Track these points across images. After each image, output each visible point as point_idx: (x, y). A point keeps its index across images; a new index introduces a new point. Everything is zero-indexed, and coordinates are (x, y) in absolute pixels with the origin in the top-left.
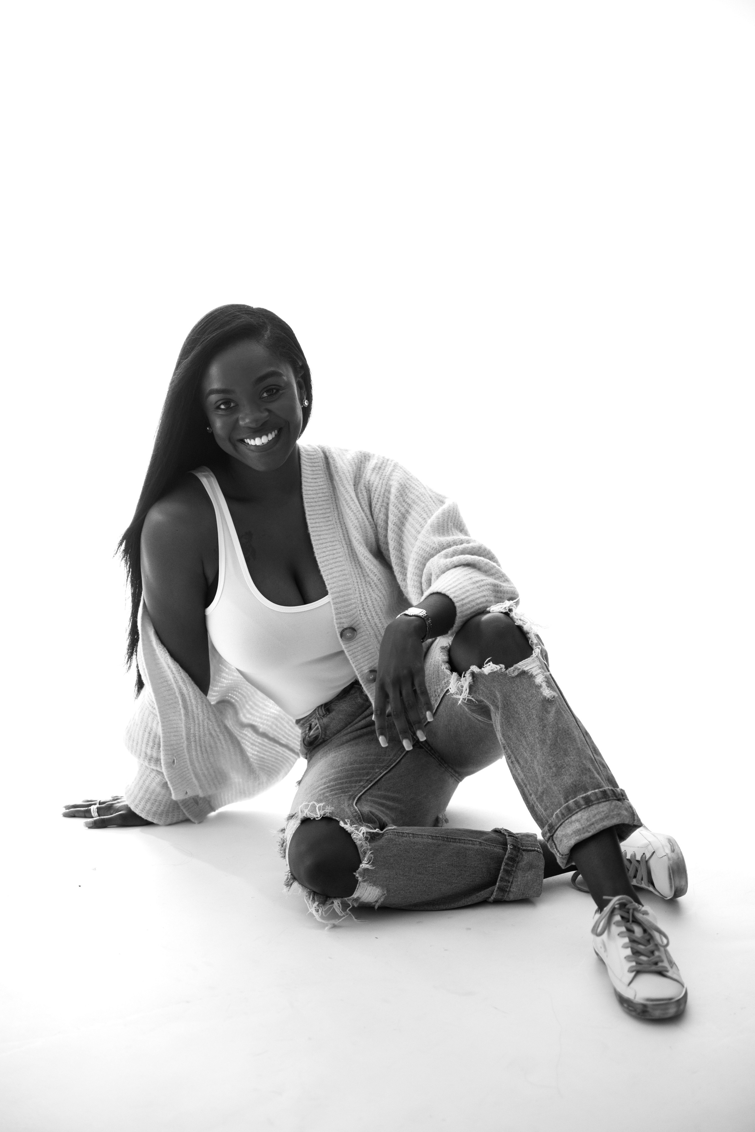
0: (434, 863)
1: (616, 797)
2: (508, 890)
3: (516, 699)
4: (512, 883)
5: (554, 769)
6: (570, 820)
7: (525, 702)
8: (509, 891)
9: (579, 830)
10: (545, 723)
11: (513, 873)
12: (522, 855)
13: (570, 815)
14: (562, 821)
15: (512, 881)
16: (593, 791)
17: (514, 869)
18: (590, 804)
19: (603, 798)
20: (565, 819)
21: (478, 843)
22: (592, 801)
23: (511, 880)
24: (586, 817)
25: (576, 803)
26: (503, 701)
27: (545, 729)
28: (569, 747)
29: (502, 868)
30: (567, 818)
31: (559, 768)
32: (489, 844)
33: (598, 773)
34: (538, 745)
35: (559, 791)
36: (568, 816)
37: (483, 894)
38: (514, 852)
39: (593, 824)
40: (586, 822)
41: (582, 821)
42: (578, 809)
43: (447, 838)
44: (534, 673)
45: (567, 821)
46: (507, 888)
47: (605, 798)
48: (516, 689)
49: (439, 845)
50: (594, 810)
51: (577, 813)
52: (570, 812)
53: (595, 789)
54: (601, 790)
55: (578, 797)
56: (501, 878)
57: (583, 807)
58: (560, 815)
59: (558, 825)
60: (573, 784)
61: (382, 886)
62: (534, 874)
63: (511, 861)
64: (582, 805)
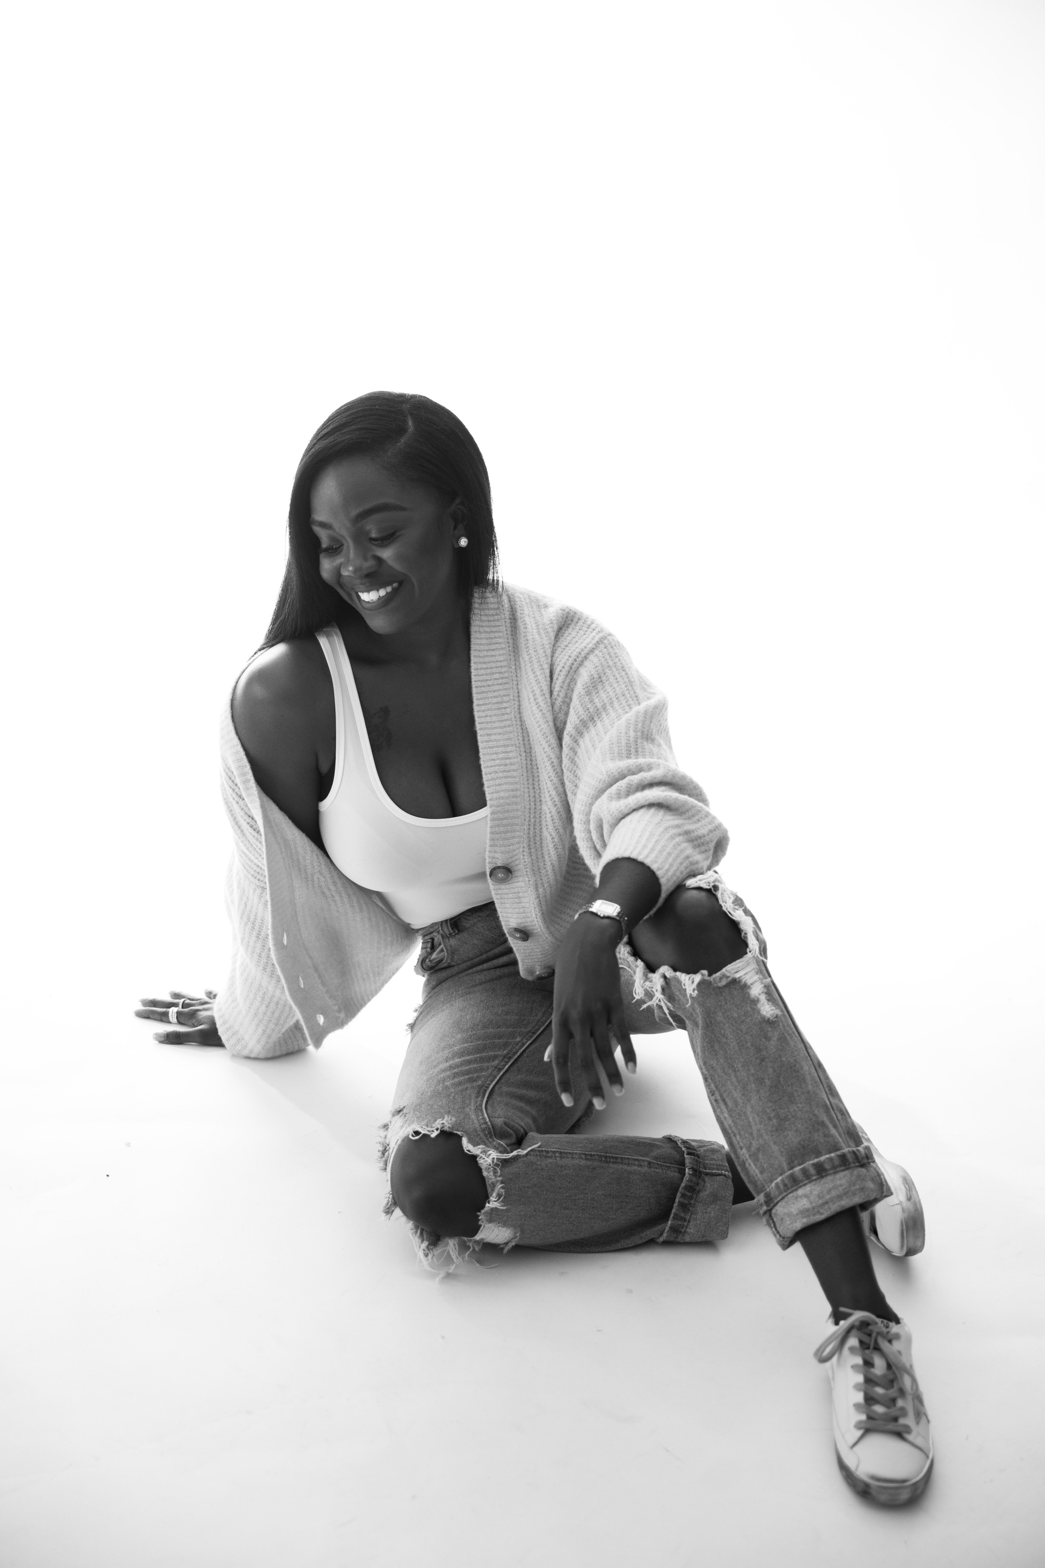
0: (586, 1193)
1: (859, 1162)
2: (683, 1231)
3: (724, 1018)
4: (689, 1222)
5: (775, 1121)
6: (795, 1194)
7: (736, 1022)
8: (685, 1232)
9: (807, 1210)
10: (764, 1055)
11: (691, 1208)
12: (704, 1182)
13: (795, 1188)
14: (785, 1194)
15: (690, 1219)
16: (828, 1156)
17: (692, 1202)
18: (824, 1174)
19: (841, 1166)
20: (789, 1192)
21: (646, 1163)
22: (825, 1170)
23: (688, 1218)
24: (817, 1193)
25: (805, 1171)
26: (705, 1019)
27: (764, 1063)
28: (796, 1090)
29: (677, 1200)
30: (790, 1191)
31: (781, 1120)
32: (661, 1165)
33: (835, 1127)
34: (753, 1085)
35: (781, 1152)
36: (793, 1189)
37: (649, 1234)
38: (694, 1179)
39: (826, 1203)
40: (817, 1199)
41: (812, 1198)
42: (806, 1180)
43: (606, 1157)
44: (749, 982)
45: (792, 1194)
46: (682, 1228)
47: (845, 1165)
48: (723, 1003)
49: (594, 1168)
50: (828, 1182)
51: (805, 1185)
52: (794, 1183)
53: (830, 1152)
54: (839, 1153)
55: (807, 1163)
56: (675, 1214)
57: (814, 1178)
58: (782, 1187)
59: (778, 1199)
60: (800, 1144)
61: (514, 1226)
62: (719, 1209)
63: (689, 1191)
64: (813, 1176)
